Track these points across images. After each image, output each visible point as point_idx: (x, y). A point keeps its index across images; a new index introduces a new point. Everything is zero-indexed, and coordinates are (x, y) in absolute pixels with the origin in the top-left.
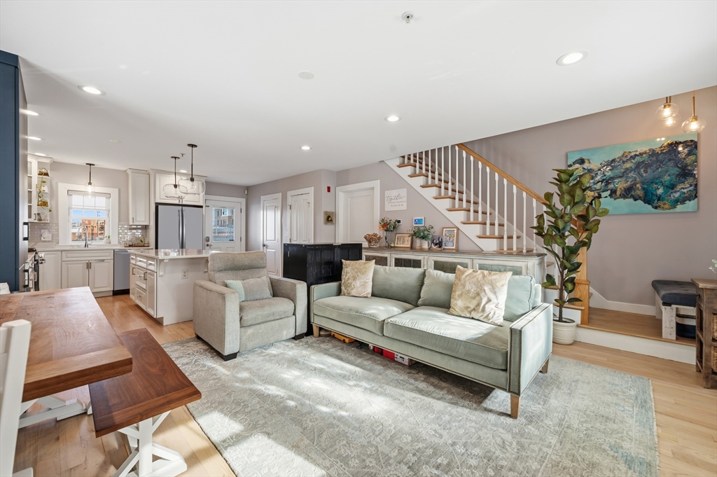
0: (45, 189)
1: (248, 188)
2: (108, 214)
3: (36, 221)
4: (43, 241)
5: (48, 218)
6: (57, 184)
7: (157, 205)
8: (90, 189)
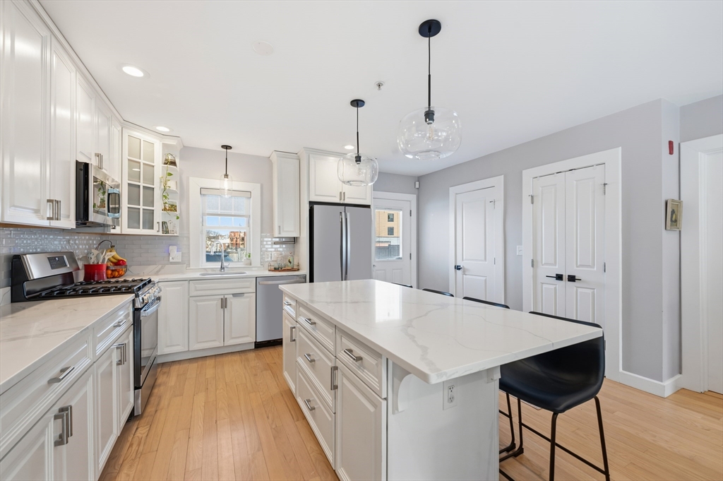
0: (172, 184)
1: (420, 179)
2: (249, 223)
3: (160, 233)
4: (172, 263)
5: (177, 229)
6: (188, 178)
7: (312, 204)
8: (226, 184)
